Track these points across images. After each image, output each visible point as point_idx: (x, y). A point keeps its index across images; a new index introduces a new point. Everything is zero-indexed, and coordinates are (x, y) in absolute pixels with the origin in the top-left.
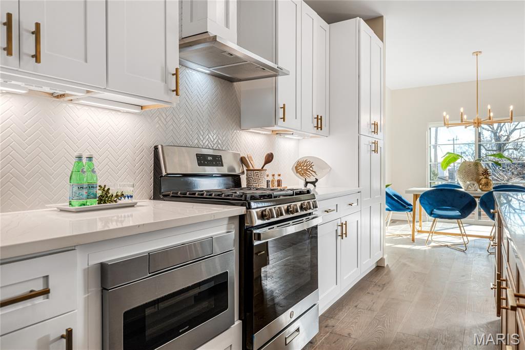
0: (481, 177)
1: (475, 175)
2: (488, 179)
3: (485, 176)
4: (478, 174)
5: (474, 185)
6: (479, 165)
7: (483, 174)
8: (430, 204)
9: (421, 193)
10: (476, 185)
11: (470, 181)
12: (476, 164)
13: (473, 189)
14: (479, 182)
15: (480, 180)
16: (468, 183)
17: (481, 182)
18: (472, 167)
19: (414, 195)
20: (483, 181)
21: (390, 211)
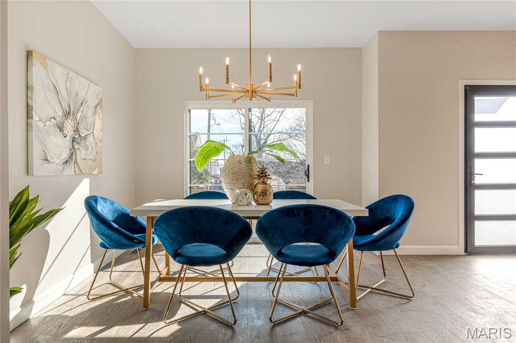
0: (256, 181)
1: (248, 179)
2: (266, 184)
3: (262, 179)
4: (251, 176)
5: (246, 194)
6: (253, 160)
7: (259, 176)
8: (171, 238)
9: (159, 215)
10: (250, 194)
11: (240, 188)
12: (249, 160)
13: (245, 202)
14: (253, 188)
15: (255, 186)
16: (238, 191)
17: (256, 189)
18: (244, 165)
19: (148, 217)
20: (260, 188)
21: (107, 248)
